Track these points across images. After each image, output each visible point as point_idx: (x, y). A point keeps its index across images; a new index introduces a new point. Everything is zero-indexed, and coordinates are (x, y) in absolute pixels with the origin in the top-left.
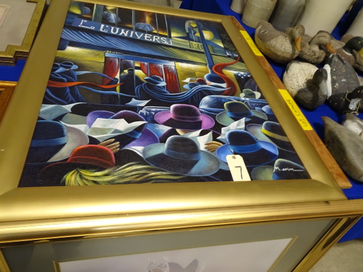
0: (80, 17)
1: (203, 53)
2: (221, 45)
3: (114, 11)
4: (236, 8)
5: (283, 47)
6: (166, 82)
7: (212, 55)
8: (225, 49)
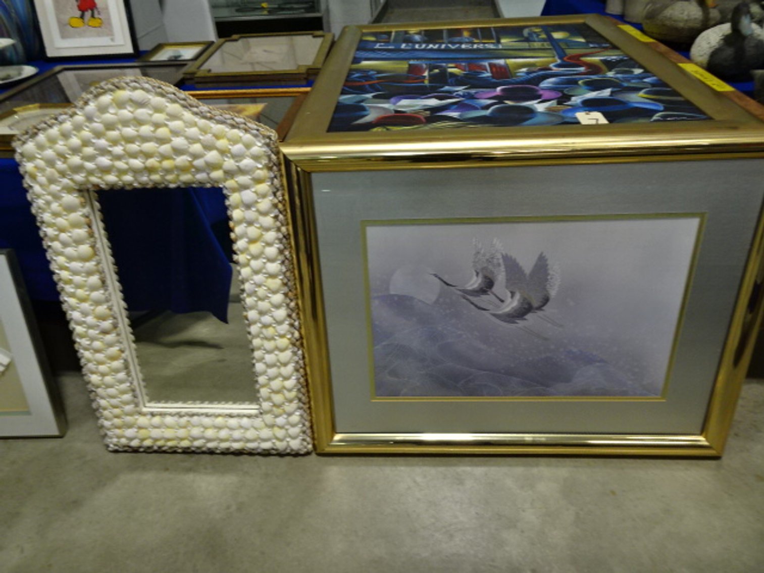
0: (376, 42)
1: (550, 49)
2: (582, 40)
3: (419, 33)
4: (614, 7)
5: (686, 13)
6: (492, 72)
7: (565, 50)
8: (588, 42)
